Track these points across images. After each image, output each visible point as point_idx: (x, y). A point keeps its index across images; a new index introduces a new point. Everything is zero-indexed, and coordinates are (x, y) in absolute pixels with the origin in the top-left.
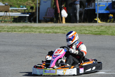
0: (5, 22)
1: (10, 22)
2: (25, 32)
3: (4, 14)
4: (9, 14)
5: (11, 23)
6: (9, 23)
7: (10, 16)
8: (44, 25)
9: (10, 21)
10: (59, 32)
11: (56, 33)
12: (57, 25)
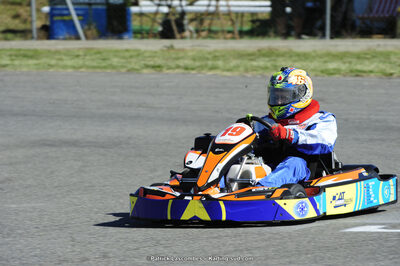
0: (212, 35)
1: (229, 35)
2: (246, 70)
3: (209, 6)
4: (228, 6)
5: (233, 38)
6: (225, 38)
7: (229, 14)
8: (337, 46)
9: (229, 32)
10: (371, 72)
11: (357, 76)
12: (385, 45)
